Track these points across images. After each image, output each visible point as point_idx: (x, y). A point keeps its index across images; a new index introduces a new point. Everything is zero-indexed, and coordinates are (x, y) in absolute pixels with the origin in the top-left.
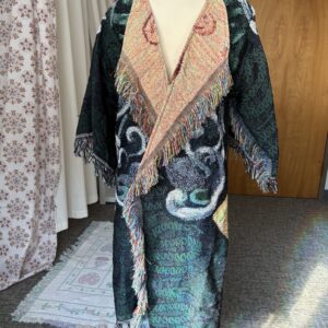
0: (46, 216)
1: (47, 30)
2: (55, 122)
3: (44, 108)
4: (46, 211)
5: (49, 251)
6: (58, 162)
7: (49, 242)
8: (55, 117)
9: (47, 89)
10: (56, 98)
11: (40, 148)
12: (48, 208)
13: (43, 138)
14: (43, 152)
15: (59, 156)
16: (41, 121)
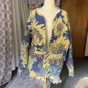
0: (9, 66)
1: (9, 16)
2: (12, 41)
3: (8, 37)
4: (9, 65)
5: (9, 76)
6: (12, 51)
7: (9, 74)
8: (12, 39)
9: (9, 32)
10: (12, 34)
11: (7, 48)
12: (10, 64)
13: (8, 45)
14: (8, 49)
15: (13, 50)
16: (7, 40)
